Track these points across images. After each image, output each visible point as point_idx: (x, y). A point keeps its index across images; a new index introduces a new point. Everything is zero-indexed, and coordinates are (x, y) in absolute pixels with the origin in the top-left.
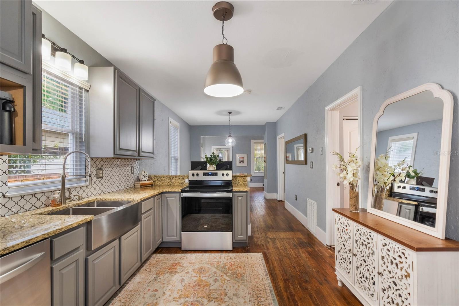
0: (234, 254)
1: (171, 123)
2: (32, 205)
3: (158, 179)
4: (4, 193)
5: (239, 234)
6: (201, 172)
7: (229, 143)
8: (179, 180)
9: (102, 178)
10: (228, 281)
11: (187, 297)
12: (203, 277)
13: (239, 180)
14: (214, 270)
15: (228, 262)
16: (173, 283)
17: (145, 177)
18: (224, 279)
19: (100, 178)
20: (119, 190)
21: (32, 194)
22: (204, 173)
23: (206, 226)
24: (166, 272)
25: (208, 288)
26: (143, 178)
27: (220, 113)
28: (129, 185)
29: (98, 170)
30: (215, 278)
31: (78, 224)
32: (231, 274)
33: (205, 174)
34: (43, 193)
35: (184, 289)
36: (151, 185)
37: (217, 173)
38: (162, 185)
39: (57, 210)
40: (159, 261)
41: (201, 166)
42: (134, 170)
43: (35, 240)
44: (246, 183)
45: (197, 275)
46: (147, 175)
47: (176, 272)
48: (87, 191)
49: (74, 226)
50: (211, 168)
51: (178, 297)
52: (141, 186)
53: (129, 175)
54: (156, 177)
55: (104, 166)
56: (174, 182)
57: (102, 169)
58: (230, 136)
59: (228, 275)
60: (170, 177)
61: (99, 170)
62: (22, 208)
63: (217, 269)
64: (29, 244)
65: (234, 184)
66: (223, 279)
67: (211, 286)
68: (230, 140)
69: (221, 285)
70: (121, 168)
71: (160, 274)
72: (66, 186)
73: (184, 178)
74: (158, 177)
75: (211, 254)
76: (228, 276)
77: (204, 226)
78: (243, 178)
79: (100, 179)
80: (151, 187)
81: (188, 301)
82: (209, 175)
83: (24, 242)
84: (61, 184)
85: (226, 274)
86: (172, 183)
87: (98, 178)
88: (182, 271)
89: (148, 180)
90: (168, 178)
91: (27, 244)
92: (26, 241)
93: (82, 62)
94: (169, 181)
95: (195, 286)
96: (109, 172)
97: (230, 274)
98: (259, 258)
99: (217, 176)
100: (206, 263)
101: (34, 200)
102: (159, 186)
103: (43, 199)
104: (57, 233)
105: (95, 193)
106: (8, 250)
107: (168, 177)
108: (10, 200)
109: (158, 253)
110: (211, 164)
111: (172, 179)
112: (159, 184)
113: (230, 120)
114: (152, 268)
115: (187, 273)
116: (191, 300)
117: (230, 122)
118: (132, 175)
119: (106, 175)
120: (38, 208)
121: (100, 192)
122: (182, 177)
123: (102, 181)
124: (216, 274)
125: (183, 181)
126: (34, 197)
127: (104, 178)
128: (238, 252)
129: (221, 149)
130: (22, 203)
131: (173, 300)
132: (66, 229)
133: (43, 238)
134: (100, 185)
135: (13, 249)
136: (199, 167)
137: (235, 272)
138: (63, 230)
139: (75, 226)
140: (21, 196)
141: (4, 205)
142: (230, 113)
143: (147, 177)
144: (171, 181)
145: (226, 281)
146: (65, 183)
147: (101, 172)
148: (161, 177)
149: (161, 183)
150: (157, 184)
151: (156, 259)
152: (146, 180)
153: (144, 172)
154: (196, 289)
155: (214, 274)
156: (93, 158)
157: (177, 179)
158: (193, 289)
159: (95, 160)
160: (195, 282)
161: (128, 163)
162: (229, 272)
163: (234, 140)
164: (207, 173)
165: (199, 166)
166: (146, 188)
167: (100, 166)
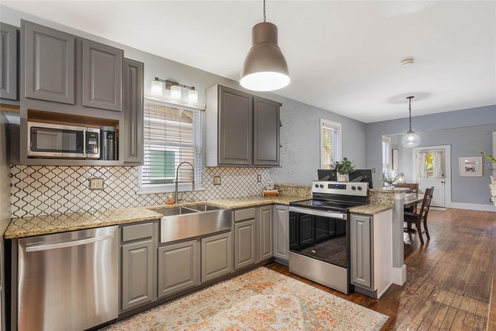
0: (343, 301)
1: (323, 124)
2: (156, 202)
3: (285, 189)
4: (136, 192)
5: (360, 275)
6: (326, 184)
7: (409, 142)
8: (305, 192)
9: (220, 184)
10: (299, 328)
11: (242, 322)
12: (277, 310)
13: (381, 197)
14: (298, 308)
15: (324, 307)
16: (246, 301)
17: (270, 186)
18: (297, 323)
19: (218, 184)
20: (240, 196)
21: (155, 194)
22: (329, 184)
23: (314, 252)
24: (253, 288)
25: (269, 323)
26: (269, 187)
27: (393, 100)
28: (255, 193)
29: (215, 178)
30: (289, 317)
31: (145, 219)
32: (311, 323)
33: (330, 186)
34: (164, 193)
35: (249, 312)
36: (275, 195)
37: (346, 185)
38: (288, 195)
39: (168, 207)
40: (260, 275)
41: (330, 176)
42: (261, 178)
43: (105, 224)
44: (393, 203)
45: (275, 304)
46: (273, 184)
47: (261, 291)
48: (203, 195)
49: (141, 220)
50: (341, 179)
51: (236, 316)
52: (265, 194)
53: (255, 183)
54: (284, 186)
55: (223, 174)
56: (300, 193)
57: (220, 177)
58: (410, 131)
59: (306, 321)
60: (296, 187)
61: (217, 178)
62: (148, 203)
63: (302, 309)
64: (100, 226)
65: (373, 203)
66: (295, 323)
67: (275, 323)
68: (411, 138)
69: (285, 328)
70: (244, 176)
71: (247, 287)
72: (178, 190)
73: (309, 190)
74: (285, 186)
75: (315, 288)
76: (304, 323)
77: (312, 251)
78: (386, 195)
79: (218, 186)
80: (275, 197)
81: (238, 326)
82: (336, 188)
83: (96, 224)
84: (175, 188)
85: (305, 318)
86: (297, 194)
87: (215, 185)
88: (266, 294)
89: (273, 190)
90: (294, 189)
91: (99, 226)
92: (98, 224)
93: (193, 88)
94: (295, 191)
95: (260, 315)
96: (228, 179)
97: (309, 322)
98: (374, 321)
99: (345, 189)
100: (298, 296)
101: (157, 198)
102: (286, 197)
103: (164, 198)
104: (124, 223)
105: (212, 197)
106: (84, 227)
107: (294, 187)
108: (140, 196)
109: (267, 268)
110: (342, 173)
111: (297, 189)
112: (286, 195)
113: (410, 109)
114: (247, 279)
115: (269, 298)
116: (242, 326)
117: (410, 112)
118: (259, 183)
119: (225, 182)
120: (160, 204)
121: (218, 196)
122: (307, 188)
123: (220, 188)
124: (294, 313)
125: (309, 193)
126: (157, 196)
127: (223, 185)
128: (352, 300)
129: (429, 151)
130: (148, 199)
131: (229, 317)
132: (132, 221)
133: (111, 224)
134: (218, 191)
135: (88, 227)
136: (327, 177)
137: (318, 323)
138: (130, 222)
139: (143, 220)
140: (147, 194)
141: (136, 200)
142: (410, 98)
143: (272, 185)
144: (296, 192)
145: (296, 327)
146: (178, 187)
147: (219, 179)
148: (287, 187)
149: (288, 193)
150: (284, 194)
151: (259, 272)
152: (271, 189)
153: (270, 181)
154: (259, 318)
155: (292, 312)
156: (210, 167)
157: (302, 190)
158: (255, 316)
159: (212, 169)
160: (264, 311)
161: (253, 171)
162: (312, 318)
163: (419, 137)
164: (333, 184)
165: (327, 175)
166: (270, 198)
167: (217, 174)
